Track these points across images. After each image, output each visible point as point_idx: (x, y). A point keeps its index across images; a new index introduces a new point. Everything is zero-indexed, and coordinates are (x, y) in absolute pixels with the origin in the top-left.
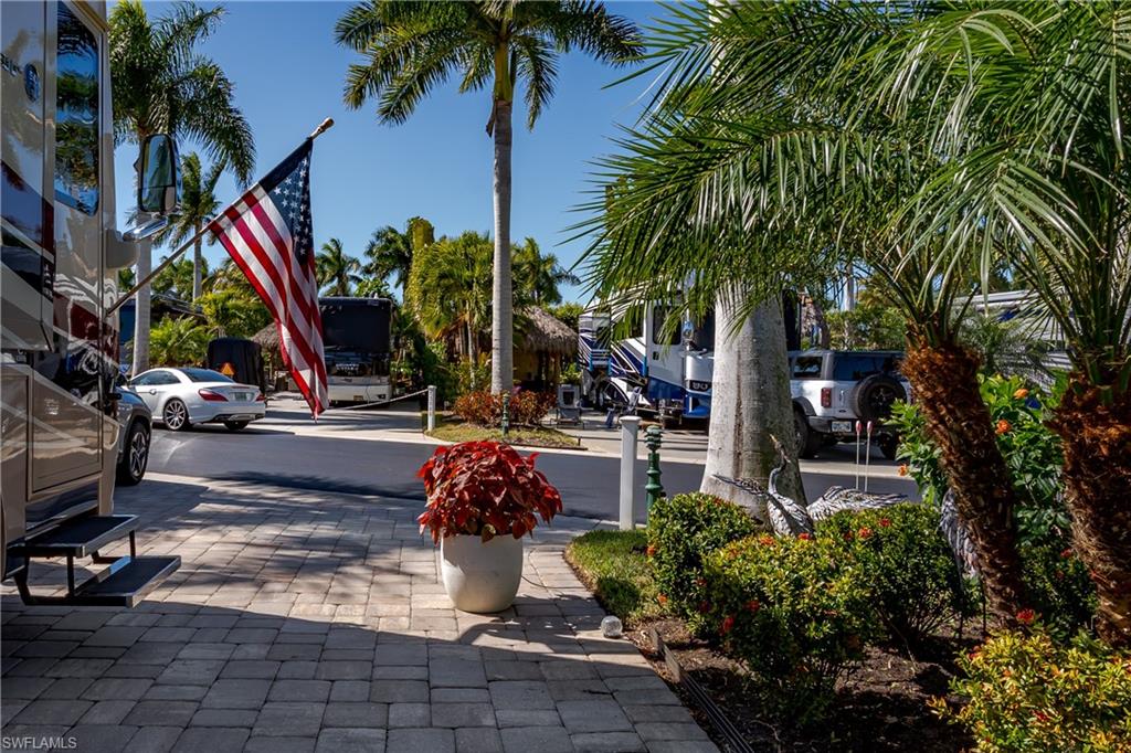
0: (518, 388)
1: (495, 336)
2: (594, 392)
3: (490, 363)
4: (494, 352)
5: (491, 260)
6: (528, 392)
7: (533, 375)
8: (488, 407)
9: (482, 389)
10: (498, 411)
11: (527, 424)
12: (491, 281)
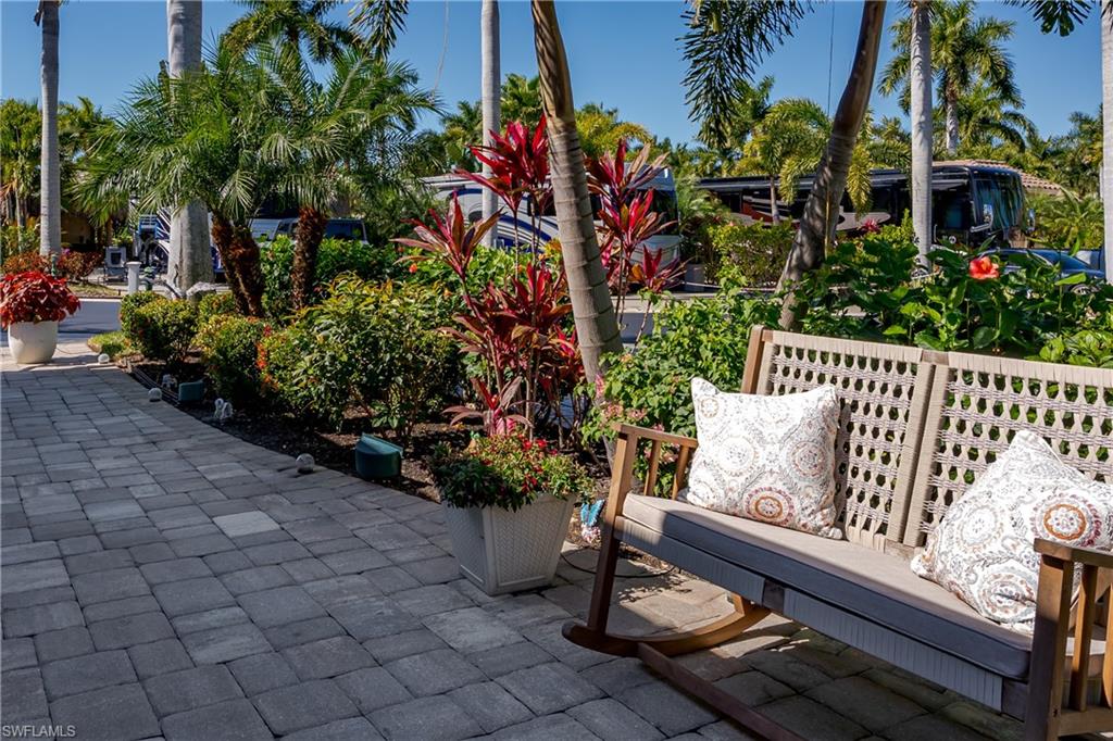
0: (67, 250)
1: (44, 202)
2: (144, 253)
3: (39, 227)
4: (42, 218)
5: (38, 129)
6: (75, 253)
7: (85, 239)
8: (37, 266)
9: (30, 251)
10: (46, 269)
11: (74, 280)
12: (38, 152)
